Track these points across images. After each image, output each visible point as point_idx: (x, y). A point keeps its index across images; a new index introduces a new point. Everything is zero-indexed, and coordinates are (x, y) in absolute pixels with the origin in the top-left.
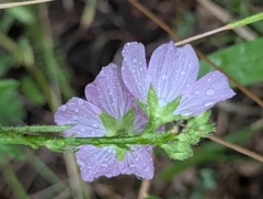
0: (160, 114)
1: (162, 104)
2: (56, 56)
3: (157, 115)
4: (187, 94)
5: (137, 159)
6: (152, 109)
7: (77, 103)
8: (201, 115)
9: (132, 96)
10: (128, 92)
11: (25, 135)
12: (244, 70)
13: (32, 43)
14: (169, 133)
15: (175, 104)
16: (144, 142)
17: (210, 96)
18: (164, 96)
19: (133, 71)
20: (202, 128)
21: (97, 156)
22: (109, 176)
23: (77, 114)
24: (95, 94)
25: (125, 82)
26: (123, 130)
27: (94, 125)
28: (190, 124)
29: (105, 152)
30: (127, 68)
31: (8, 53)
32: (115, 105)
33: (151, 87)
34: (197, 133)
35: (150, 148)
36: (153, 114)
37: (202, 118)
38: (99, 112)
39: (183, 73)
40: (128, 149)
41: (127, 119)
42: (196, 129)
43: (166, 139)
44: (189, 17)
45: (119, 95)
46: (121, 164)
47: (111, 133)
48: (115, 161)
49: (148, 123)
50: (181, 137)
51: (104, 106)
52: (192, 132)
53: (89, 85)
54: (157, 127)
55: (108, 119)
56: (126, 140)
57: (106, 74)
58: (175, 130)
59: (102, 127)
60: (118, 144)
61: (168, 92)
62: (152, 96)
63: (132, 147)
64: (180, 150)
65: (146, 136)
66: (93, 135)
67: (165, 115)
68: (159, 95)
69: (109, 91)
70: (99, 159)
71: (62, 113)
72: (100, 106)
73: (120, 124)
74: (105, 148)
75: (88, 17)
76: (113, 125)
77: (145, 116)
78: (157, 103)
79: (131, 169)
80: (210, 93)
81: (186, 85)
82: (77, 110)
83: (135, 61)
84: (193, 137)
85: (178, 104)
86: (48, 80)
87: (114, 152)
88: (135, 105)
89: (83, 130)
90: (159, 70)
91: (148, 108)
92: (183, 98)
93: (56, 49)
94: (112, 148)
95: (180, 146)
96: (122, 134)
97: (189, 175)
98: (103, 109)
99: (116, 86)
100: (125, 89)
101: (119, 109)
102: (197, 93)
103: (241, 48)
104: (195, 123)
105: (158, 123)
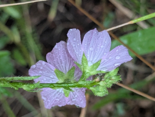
0: (89, 70)
1: (90, 64)
2: (33, 37)
3: (87, 71)
4: (104, 59)
5: (76, 96)
6: (84, 68)
7: (41, 64)
8: (113, 71)
9: (73, 60)
10: (71, 57)
11: (11, 82)
12: (141, 46)
13: (19, 29)
14: (94, 81)
15: (97, 64)
16: (80, 86)
17: (118, 60)
18: (91, 60)
19: (74, 45)
20: (113, 78)
21: (53, 94)
22: (60, 106)
23: (42, 70)
24: (52, 59)
25: (69, 52)
26: (68, 79)
27: (51, 77)
28: (106, 76)
29: (58, 92)
30: (70, 43)
31: (5, 35)
32: (63, 65)
33: (84, 55)
34: (110, 81)
35: (84, 90)
36: (85, 70)
37: (113, 73)
38: (54, 69)
39: (102, 47)
40: (70, 90)
41: (70, 73)
42: (110, 79)
43: (93, 85)
44: (111, 15)
45: (66, 59)
46: (67, 99)
47: (61, 81)
48: (63, 97)
49: (82, 76)
50: (101, 83)
51: (57, 66)
52: (107, 80)
53: (49, 53)
54: (87, 78)
55: (59, 73)
56: (70, 85)
57: (59, 47)
58: (98, 79)
59: (56, 77)
60: (65, 87)
61: (94, 57)
62: (84, 60)
63: (73, 89)
64: (101, 91)
65: (81, 83)
66: (51, 82)
67: (92, 70)
68: (88, 59)
69: (60, 57)
70: (54, 96)
71: (33, 69)
72: (55, 66)
73: (66, 76)
74: (58, 90)
75: (52, 15)
76: (62, 76)
77: (81, 71)
78: (87, 64)
79: (73, 102)
80: (118, 58)
81: (104, 53)
82: (41, 68)
83: (75, 39)
84: (108, 83)
85: (99, 64)
86: (29, 51)
87: (63, 92)
88: (75, 65)
89: (45, 79)
90: (88, 45)
91: (82, 67)
92: (102, 61)
93: (33, 33)
94: (61, 90)
95: (100, 89)
96: (67, 81)
97: (110, 107)
98: (56, 67)
99: (64, 54)
100: (69, 56)
101: (66, 67)
102: (110, 58)
103: (139, 33)
104: (110, 75)
105: (87, 75)
